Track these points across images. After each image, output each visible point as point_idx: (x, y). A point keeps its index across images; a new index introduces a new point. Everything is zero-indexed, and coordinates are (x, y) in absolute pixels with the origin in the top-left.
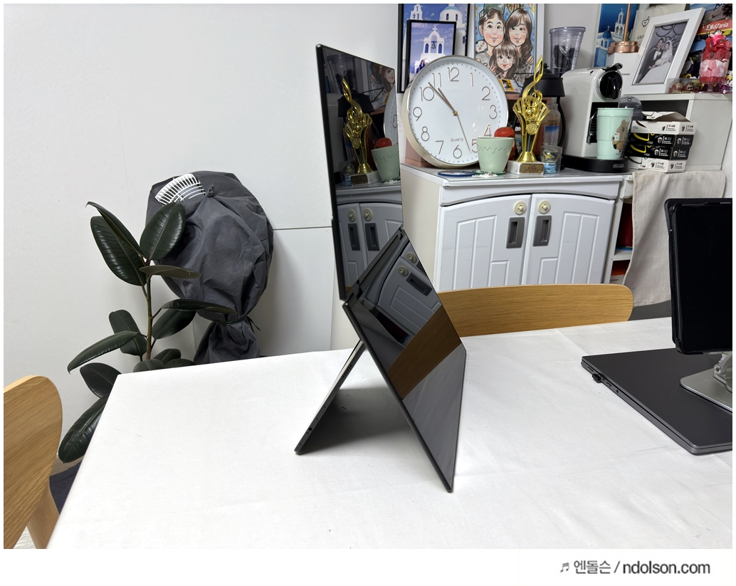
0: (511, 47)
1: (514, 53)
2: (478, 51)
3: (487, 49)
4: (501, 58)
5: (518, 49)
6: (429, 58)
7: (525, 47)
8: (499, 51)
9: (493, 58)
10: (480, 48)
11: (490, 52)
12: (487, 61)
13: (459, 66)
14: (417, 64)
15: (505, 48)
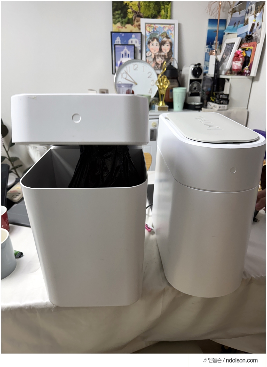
0: (163, 54)
1: (164, 56)
2: (147, 55)
3: (151, 55)
4: (158, 58)
5: (166, 54)
6: (124, 60)
7: (169, 53)
8: (157, 55)
9: (155, 59)
10: (148, 55)
11: (153, 56)
12: (152, 60)
13: (138, 63)
14: (119, 63)
15: (160, 54)
